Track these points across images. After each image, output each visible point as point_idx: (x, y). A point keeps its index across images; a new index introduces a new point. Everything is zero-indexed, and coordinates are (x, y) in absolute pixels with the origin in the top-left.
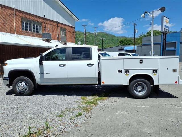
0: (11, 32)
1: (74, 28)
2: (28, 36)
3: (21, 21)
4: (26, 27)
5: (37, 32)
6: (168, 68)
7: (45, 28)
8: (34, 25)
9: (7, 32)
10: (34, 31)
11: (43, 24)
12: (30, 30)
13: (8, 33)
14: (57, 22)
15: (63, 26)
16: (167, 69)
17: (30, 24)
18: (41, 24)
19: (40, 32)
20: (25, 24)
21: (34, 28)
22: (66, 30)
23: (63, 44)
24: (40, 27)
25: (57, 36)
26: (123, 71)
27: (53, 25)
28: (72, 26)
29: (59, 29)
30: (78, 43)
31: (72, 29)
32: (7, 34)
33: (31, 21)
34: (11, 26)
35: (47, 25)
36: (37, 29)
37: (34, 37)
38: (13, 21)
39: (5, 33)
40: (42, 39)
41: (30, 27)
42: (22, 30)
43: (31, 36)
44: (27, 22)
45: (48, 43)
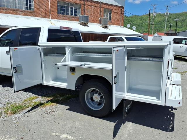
0: (47, 17)
1: (123, 8)
2: (64, 20)
3: (56, 4)
4: (63, 10)
5: (75, 15)
7: (84, 10)
8: (71, 8)
9: (42, 17)
10: (71, 14)
11: (83, 6)
12: (67, 14)
13: (44, 17)
14: (99, 3)
15: (107, 7)
17: (67, 7)
18: (80, 5)
19: (79, 15)
20: (62, 7)
21: (72, 11)
22: (111, 11)
23: (103, 28)
24: (79, 10)
25: (100, 19)
27: (94, 6)
28: (120, 5)
29: (102, 10)
30: (127, 25)
31: (120, 9)
32: (42, 18)
33: (68, 4)
34: (46, 11)
35: (86, 7)
36: (75, 12)
37: (72, 20)
38: (48, 5)
39: (40, 18)
40: (79, 22)
41: (67, 10)
42: (58, 14)
43: (68, 20)
44: (63, 5)
45: (84, 27)
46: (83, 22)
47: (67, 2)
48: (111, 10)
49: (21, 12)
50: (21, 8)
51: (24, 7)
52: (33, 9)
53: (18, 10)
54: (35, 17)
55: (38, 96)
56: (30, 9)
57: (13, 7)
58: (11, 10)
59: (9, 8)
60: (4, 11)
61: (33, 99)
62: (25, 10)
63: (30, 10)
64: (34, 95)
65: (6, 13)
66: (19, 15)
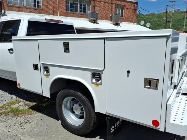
0: (55, 14)
1: (137, 3)
2: (73, 17)
3: (65, 1)
4: (72, 7)
5: (85, 12)
6: (128, 72)
7: (94, 7)
8: (81, 5)
10: (81, 11)
11: (92, 2)
12: (76, 11)
13: (51, 15)
15: (119, 3)
17: (76, 4)
19: (89, 12)
20: (71, 4)
21: (81, 8)
23: (114, 25)
24: (89, 7)
25: (111, 15)
26: (41, 68)
27: (105, 2)
28: (133, 1)
29: (114, 6)
30: (141, 22)
31: (133, 5)
32: (50, 16)
34: (54, 7)
35: (97, 3)
36: (85, 8)
37: (81, 17)
40: (88, 19)
41: (76, 7)
42: (66, 11)
43: (77, 17)
44: (72, 2)
45: (93, 24)
46: (92, 19)
48: (123, 7)
49: (28, 10)
50: (29, 5)
51: (32, 4)
52: (41, 7)
53: (26, 8)
54: (43, 15)
55: (22, 100)
56: (38, 6)
57: (21, 4)
58: (19, 7)
59: (17, 5)
60: (12, 8)
62: (33, 7)
63: (38, 7)
64: (18, 98)
65: (13, 11)
66: (27, 12)
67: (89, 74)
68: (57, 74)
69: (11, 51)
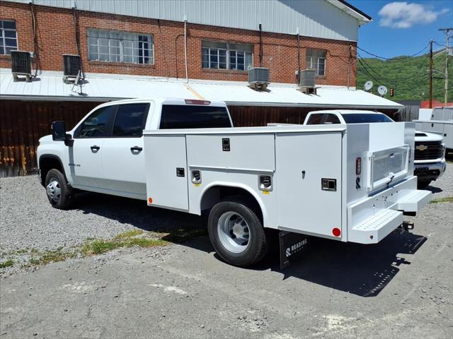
0: (179, 75)
1: (355, 44)
2: (216, 79)
3: (200, 47)
4: (214, 59)
5: (241, 68)
6: (304, 172)
7: (261, 56)
8: (232, 54)
9: (169, 76)
10: (232, 67)
11: (257, 47)
12: (222, 66)
13: (173, 77)
14: (296, 37)
15: (316, 45)
16: (303, 177)
17: (223, 53)
18: (252, 46)
19: (250, 68)
20: (212, 52)
21: (232, 60)
23: (304, 93)
24: (249, 57)
25: (297, 72)
26: (188, 173)
27: (284, 46)
28: (347, 40)
29: (303, 53)
30: (366, 85)
31: (346, 47)
32: (170, 78)
33: (224, 45)
34: (177, 62)
35: (265, 49)
36: (241, 61)
37: (232, 80)
38: (183, 51)
39: (164, 79)
40: (247, 83)
41: (223, 59)
42: (203, 67)
43: (224, 80)
44: (214, 48)
45: (258, 92)
46: (255, 82)
47: (222, 41)
48: (325, 53)
49: (128, 69)
50: (128, 59)
51: (134, 58)
52: (152, 61)
53: (123, 65)
54: (156, 77)
55: (144, 231)
56: (147, 60)
57: (114, 58)
58: (110, 65)
59: (106, 61)
60: (97, 67)
61: (133, 234)
62: (136, 63)
63: (146, 62)
64: (136, 228)
65: (99, 72)
66: (125, 74)
67: (256, 178)
68: (210, 180)
69: (135, 151)
